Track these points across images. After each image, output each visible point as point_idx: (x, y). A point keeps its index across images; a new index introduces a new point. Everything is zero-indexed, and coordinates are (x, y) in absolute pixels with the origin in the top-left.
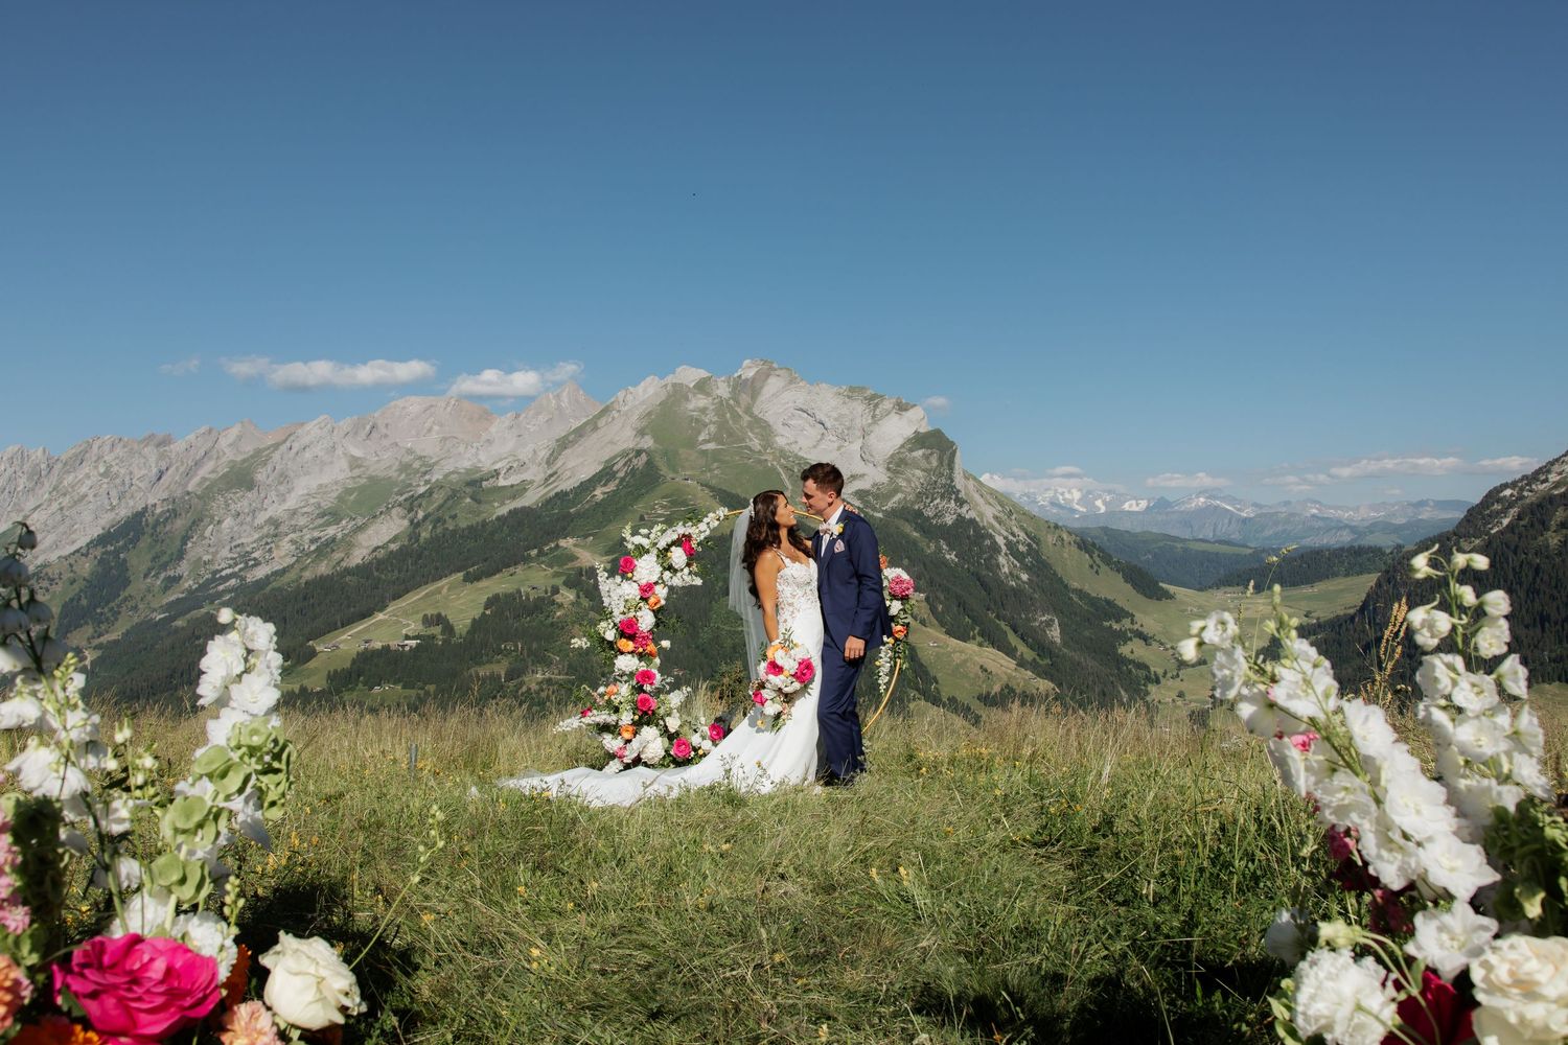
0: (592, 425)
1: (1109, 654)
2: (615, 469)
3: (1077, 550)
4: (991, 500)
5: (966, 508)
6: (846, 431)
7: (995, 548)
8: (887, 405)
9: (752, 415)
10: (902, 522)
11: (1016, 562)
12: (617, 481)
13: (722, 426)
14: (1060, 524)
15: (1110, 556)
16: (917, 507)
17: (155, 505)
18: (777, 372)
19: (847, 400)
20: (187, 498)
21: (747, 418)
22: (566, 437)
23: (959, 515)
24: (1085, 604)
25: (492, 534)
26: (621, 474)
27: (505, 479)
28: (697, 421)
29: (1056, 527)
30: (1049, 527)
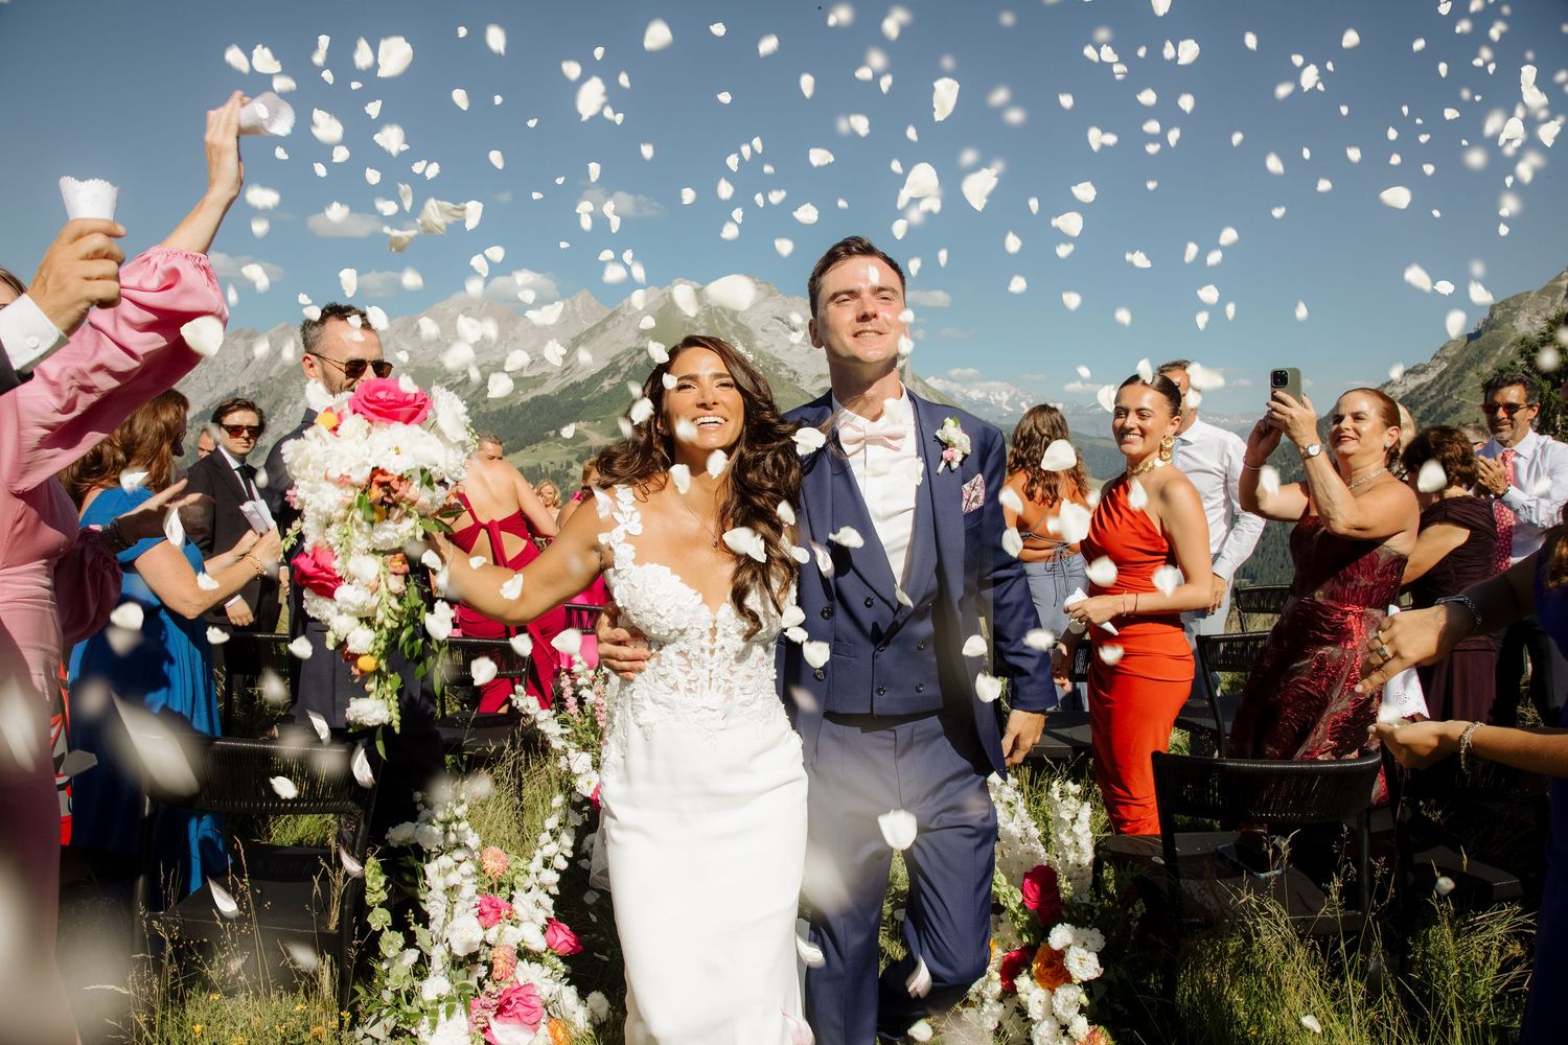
0: (602, 327)
2: (620, 364)
12: (622, 375)
17: (244, 388)
20: (270, 382)
22: (579, 337)
25: (517, 417)
26: (625, 369)
27: (528, 371)
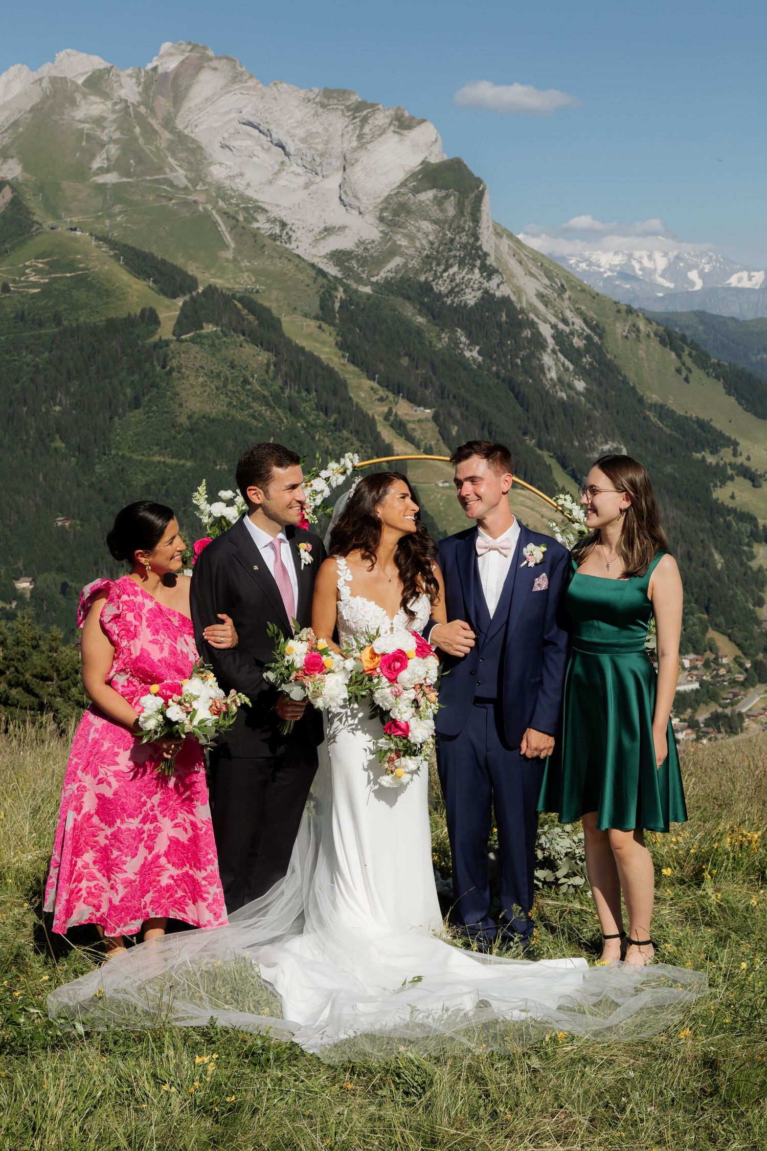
1: (698, 500)
3: (658, 347)
4: (534, 270)
5: (496, 280)
6: (318, 159)
7: (538, 342)
8: (381, 118)
9: (173, 131)
10: (400, 300)
11: (567, 363)
13: (128, 147)
14: (635, 306)
15: (707, 355)
16: (422, 278)
18: (214, 64)
19: (320, 110)
21: (167, 135)
23: (486, 292)
24: (667, 426)
28: (90, 137)
29: (630, 311)
30: (619, 311)
